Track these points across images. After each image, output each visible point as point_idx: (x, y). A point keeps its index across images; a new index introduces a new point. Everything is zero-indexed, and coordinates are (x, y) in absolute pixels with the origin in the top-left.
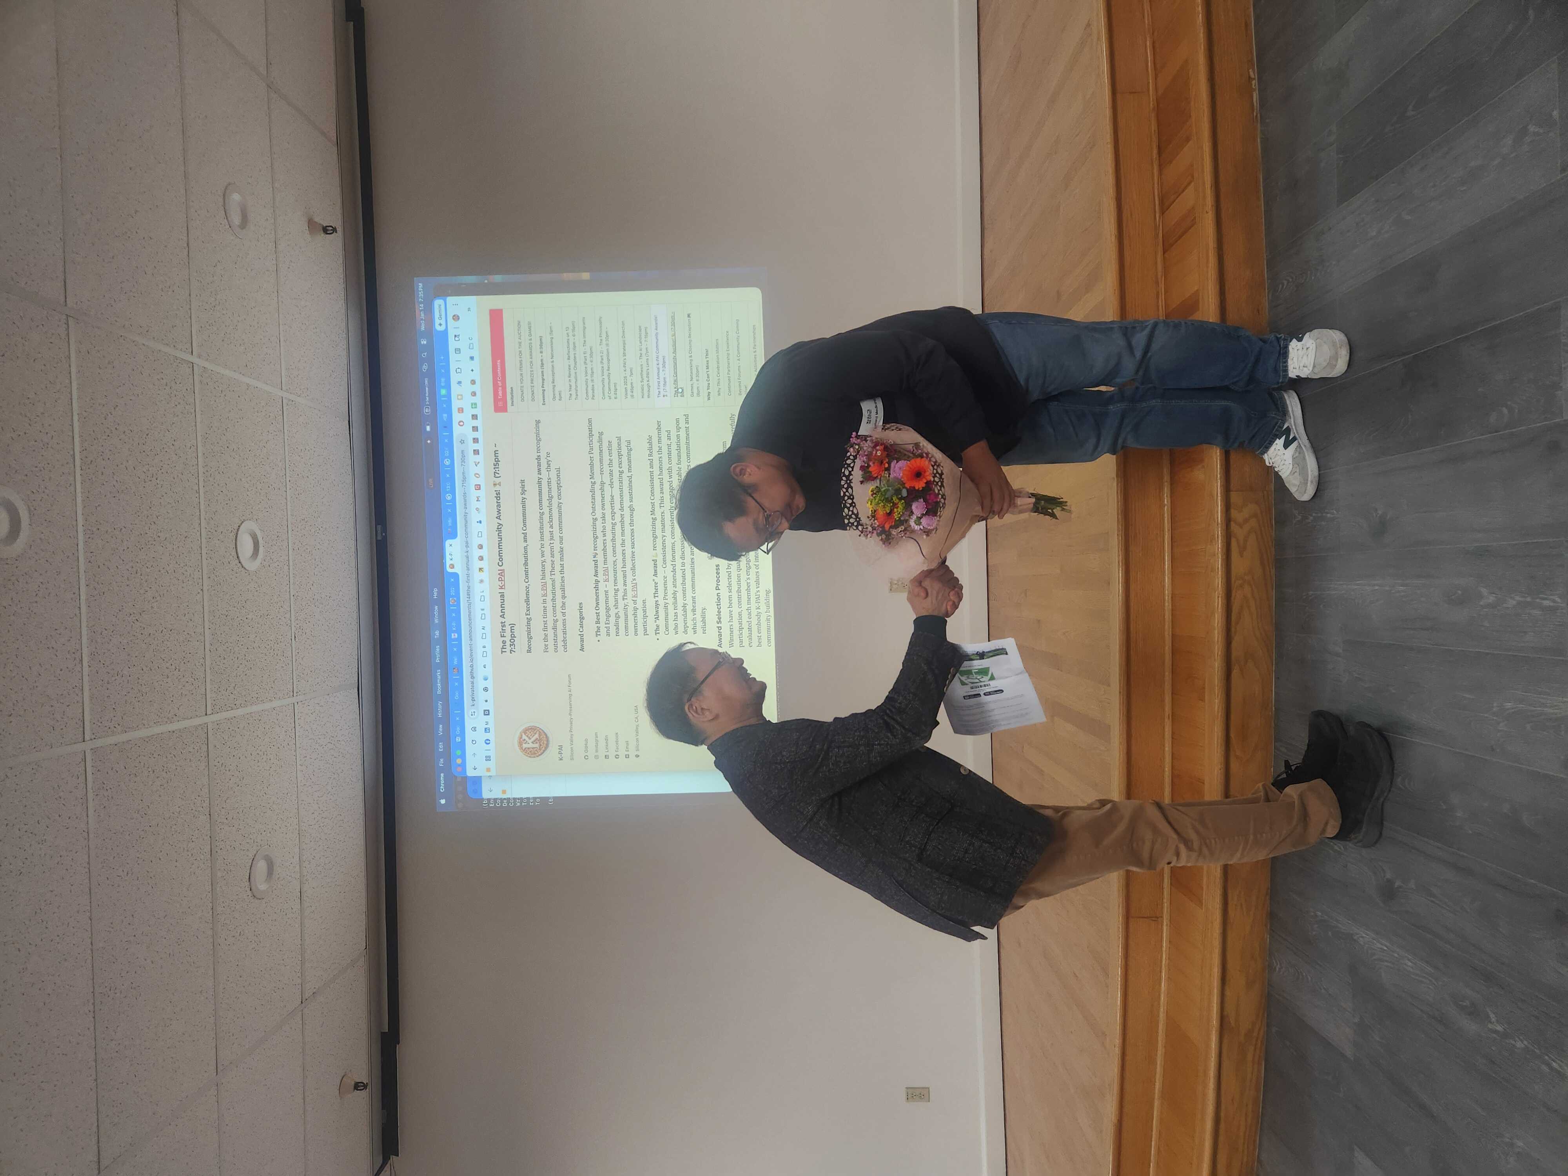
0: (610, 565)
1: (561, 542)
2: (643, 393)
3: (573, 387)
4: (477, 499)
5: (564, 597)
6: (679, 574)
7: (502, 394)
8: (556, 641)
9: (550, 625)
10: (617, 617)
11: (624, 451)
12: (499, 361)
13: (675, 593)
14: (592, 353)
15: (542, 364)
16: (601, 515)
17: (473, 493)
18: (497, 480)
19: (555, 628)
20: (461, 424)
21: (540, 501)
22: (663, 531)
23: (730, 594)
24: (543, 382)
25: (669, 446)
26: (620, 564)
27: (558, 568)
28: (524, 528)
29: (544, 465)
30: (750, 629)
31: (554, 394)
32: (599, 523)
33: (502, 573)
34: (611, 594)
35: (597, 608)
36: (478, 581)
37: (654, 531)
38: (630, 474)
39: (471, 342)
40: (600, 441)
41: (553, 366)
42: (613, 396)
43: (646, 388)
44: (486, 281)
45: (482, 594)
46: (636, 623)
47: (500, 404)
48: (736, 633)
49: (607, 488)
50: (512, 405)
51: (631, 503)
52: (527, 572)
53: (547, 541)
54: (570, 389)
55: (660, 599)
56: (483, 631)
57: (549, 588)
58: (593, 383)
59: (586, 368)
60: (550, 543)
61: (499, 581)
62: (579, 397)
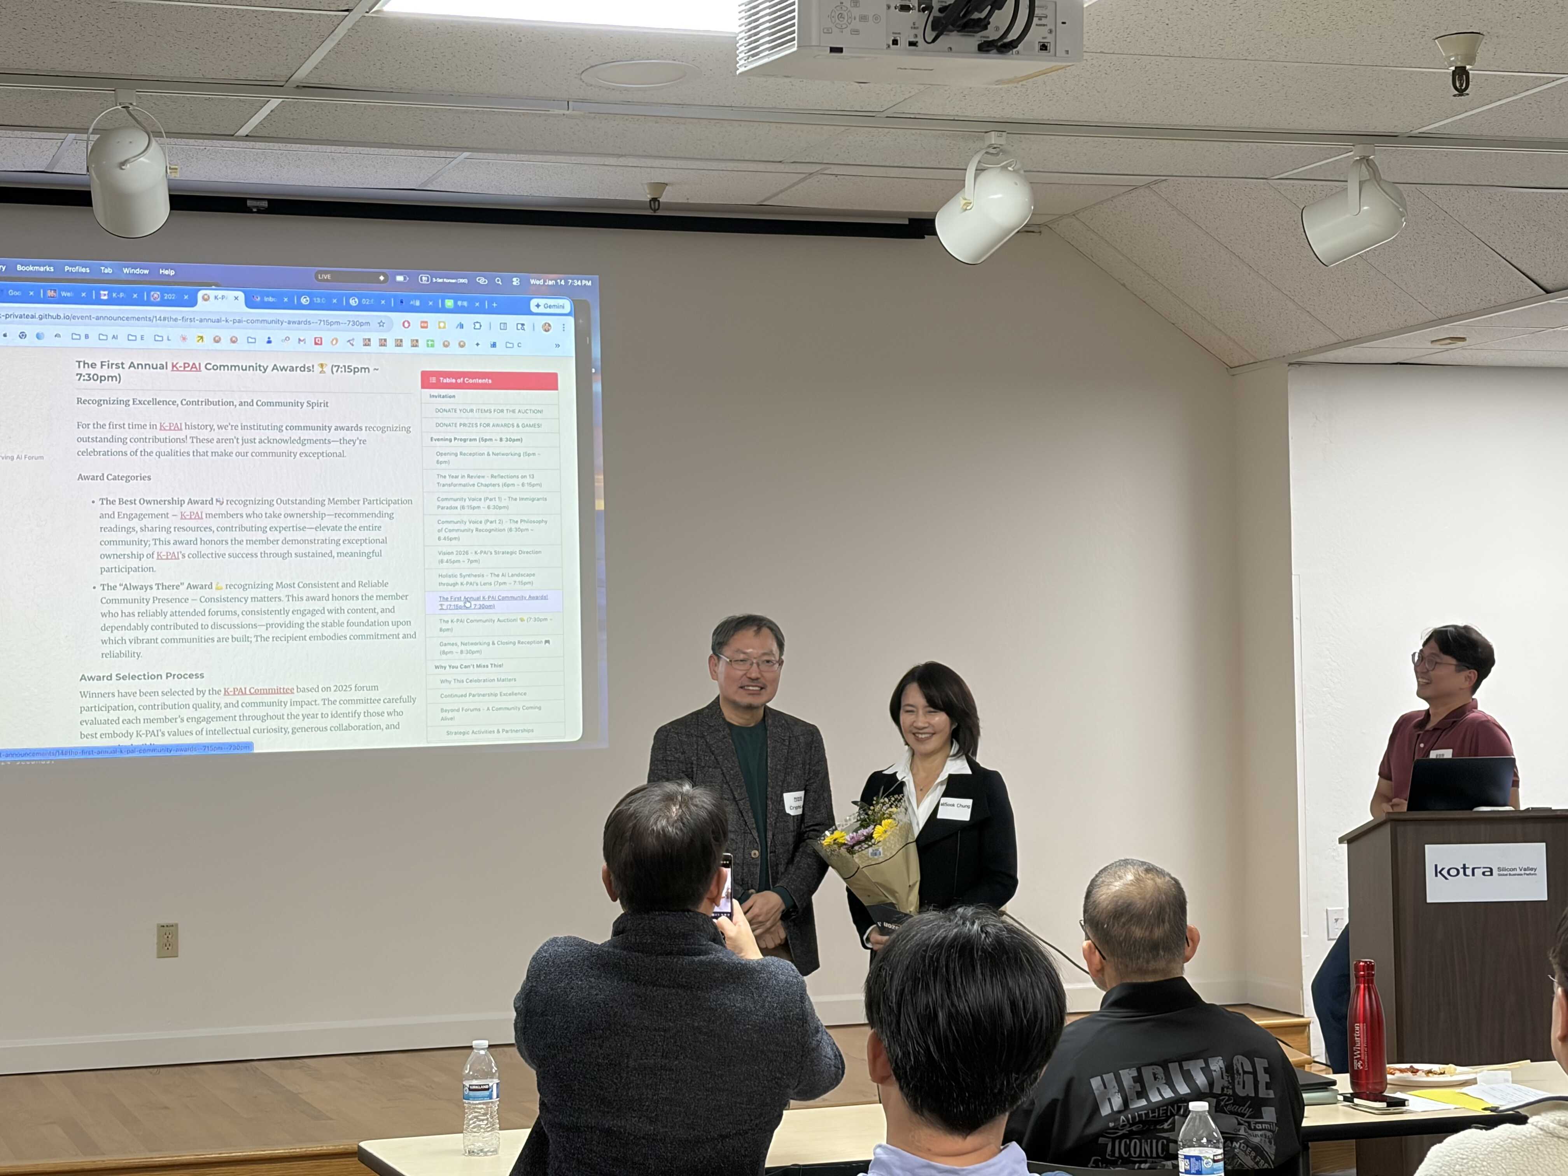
0: (206, 523)
1: (239, 454)
2: (446, 576)
3: (455, 481)
4: (302, 339)
5: (159, 454)
6: (191, 620)
7: (446, 383)
8: (95, 440)
9: (118, 432)
10: (129, 530)
11: (367, 548)
12: (490, 381)
13: (163, 614)
14: (500, 508)
15: (486, 440)
16: (277, 512)
17: (310, 335)
18: (327, 369)
19: (113, 440)
20: (406, 324)
21: (298, 428)
22: (254, 599)
23: (160, 694)
24: (461, 440)
25: (374, 610)
26: (206, 536)
27: (202, 447)
28: (259, 403)
29: (348, 435)
30: (106, 722)
31: (445, 454)
32: (264, 509)
33: (195, 368)
34: (163, 522)
35: (142, 501)
36: (184, 334)
37: (254, 586)
38: (335, 554)
39: (515, 345)
40: (381, 515)
41: (483, 454)
42: (443, 535)
43: (452, 580)
44: (593, 371)
45: (165, 338)
46: (118, 557)
47: (433, 380)
48: (102, 701)
49: (316, 522)
50: (431, 396)
51: (293, 555)
52: (197, 403)
53: (240, 433)
54: (453, 477)
55: (155, 592)
56: (110, 337)
57: (173, 435)
58: (459, 508)
59: (480, 499)
60: (237, 439)
61: (185, 364)
62: (442, 489)
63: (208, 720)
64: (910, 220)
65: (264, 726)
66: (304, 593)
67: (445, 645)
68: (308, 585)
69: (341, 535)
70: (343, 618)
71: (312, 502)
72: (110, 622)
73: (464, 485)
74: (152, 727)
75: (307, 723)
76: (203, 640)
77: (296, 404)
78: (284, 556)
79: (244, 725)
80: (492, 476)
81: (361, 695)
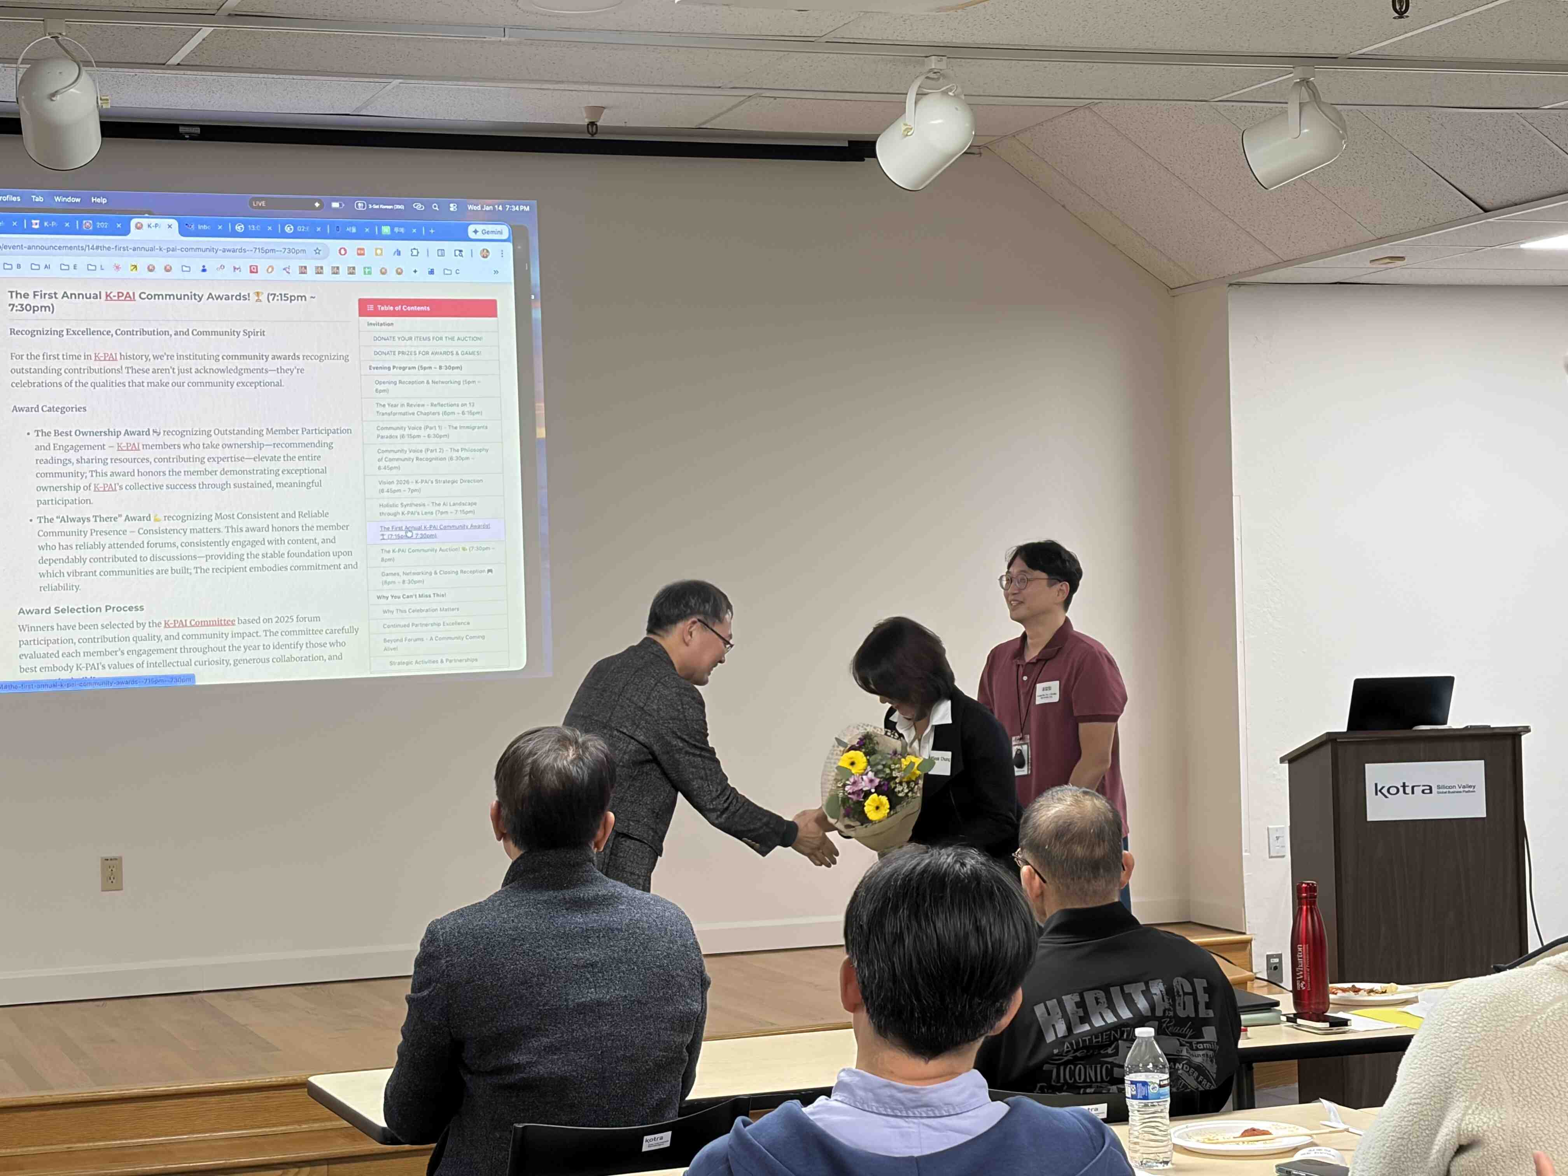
0: (143, 453)
1: (175, 384)
2: (387, 506)
3: (394, 410)
4: (237, 267)
5: (94, 385)
6: (130, 552)
7: (384, 311)
8: (29, 371)
9: (53, 364)
10: (65, 462)
11: (306, 478)
12: (428, 308)
13: (101, 546)
14: (441, 437)
15: (425, 368)
16: (215, 442)
17: (244, 264)
18: (263, 298)
19: (47, 370)
20: (343, 251)
21: (235, 357)
22: (192, 530)
23: (100, 626)
24: (400, 368)
25: (314, 541)
26: (144, 467)
27: (137, 378)
28: (195, 333)
29: (286, 364)
30: (46, 655)
31: (384, 383)
32: (202, 439)
33: (129, 297)
34: (100, 454)
35: (78, 433)
36: (117, 263)
37: (192, 518)
38: (274, 485)
39: (454, 272)
40: (320, 444)
42: (383, 464)
43: (393, 510)
44: (533, 297)
45: (98, 268)
46: (55, 489)
47: (371, 308)
48: (40, 635)
49: (254, 452)
50: (370, 324)
51: (232, 486)
52: (132, 333)
53: (176, 363)
54: (392, 406)
55: (92, 525)
56: (42, 267)
57: (108, 365)
58: (399, 437)
59: (420, 428)
60: (173, 369)
61: (118, 293)
62: (381, 417)
63: (149, 653)
64: (850, 142)
65: (205, 658)
66: (243, 524)
67: (388, 575)
68: (247, 516)
69: (281, 465)
70: (283, 549)
71: (249, 432)
72: (47, 554)
73: (404, 414)
74: (91, 660)
75: (250, 654)
76: (142, 572)
77: (233, 333)
78: (223, 487)
79: (185, 657)
80: (432, 405)
81: (302, 626)
